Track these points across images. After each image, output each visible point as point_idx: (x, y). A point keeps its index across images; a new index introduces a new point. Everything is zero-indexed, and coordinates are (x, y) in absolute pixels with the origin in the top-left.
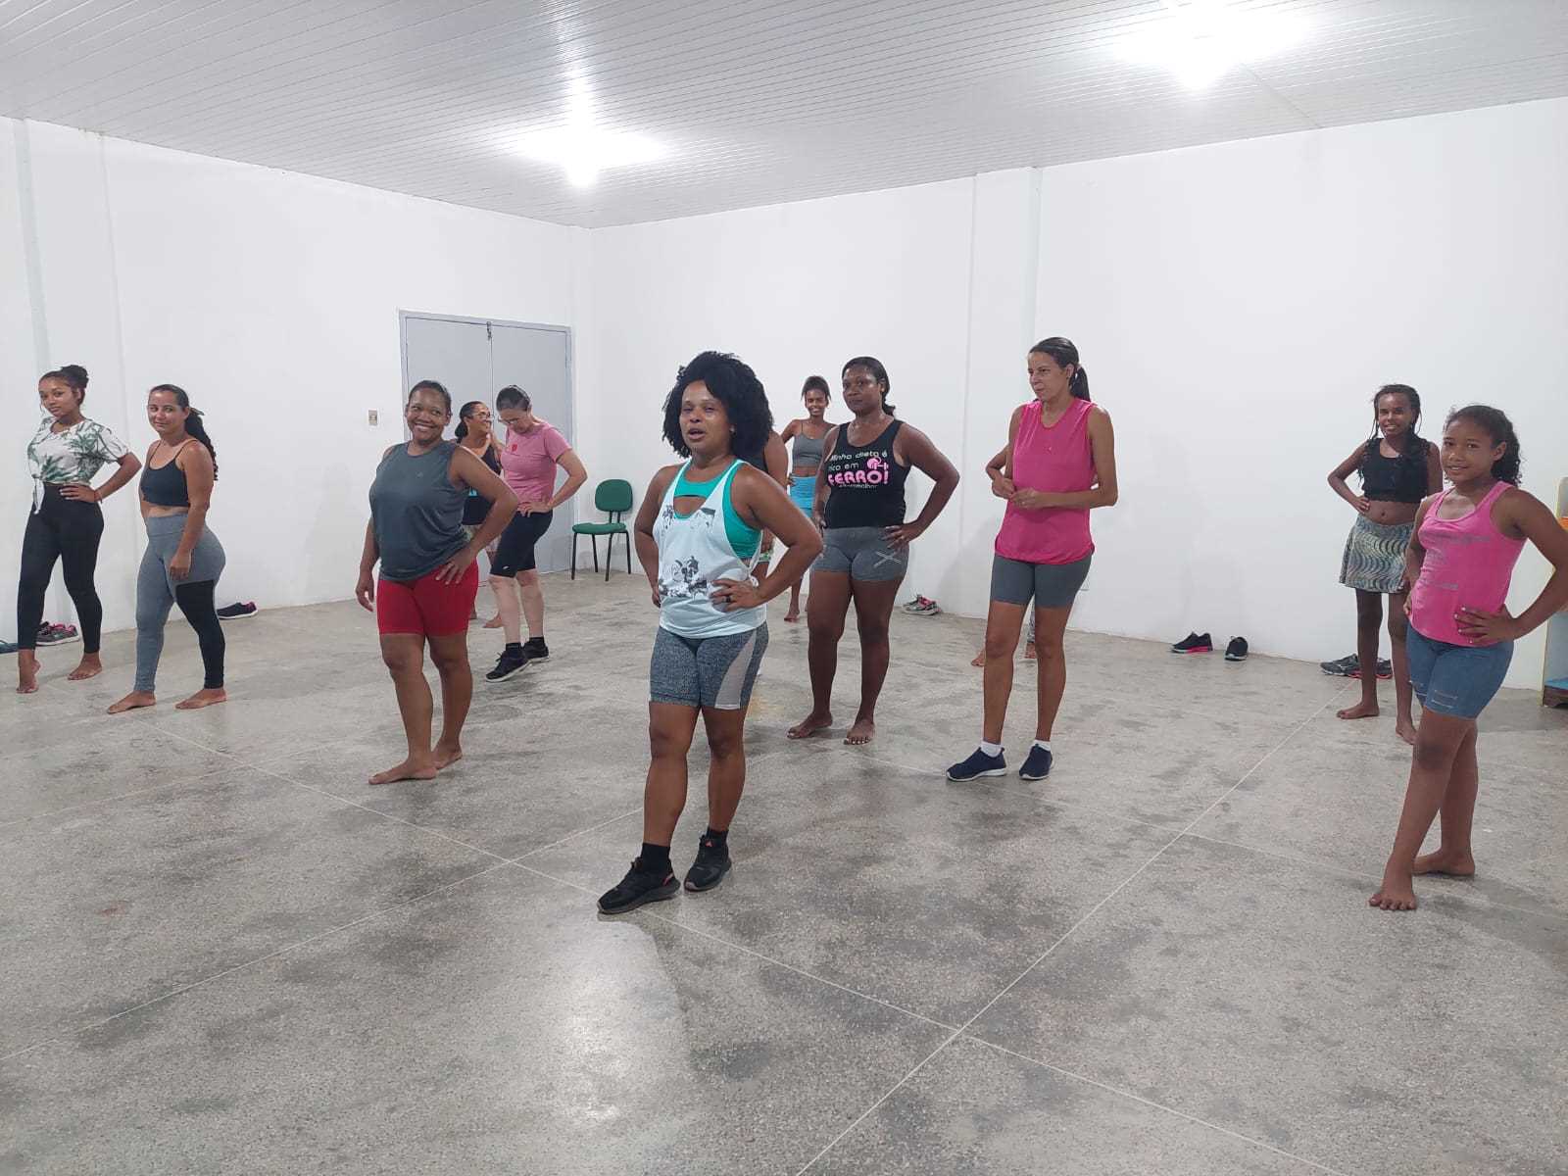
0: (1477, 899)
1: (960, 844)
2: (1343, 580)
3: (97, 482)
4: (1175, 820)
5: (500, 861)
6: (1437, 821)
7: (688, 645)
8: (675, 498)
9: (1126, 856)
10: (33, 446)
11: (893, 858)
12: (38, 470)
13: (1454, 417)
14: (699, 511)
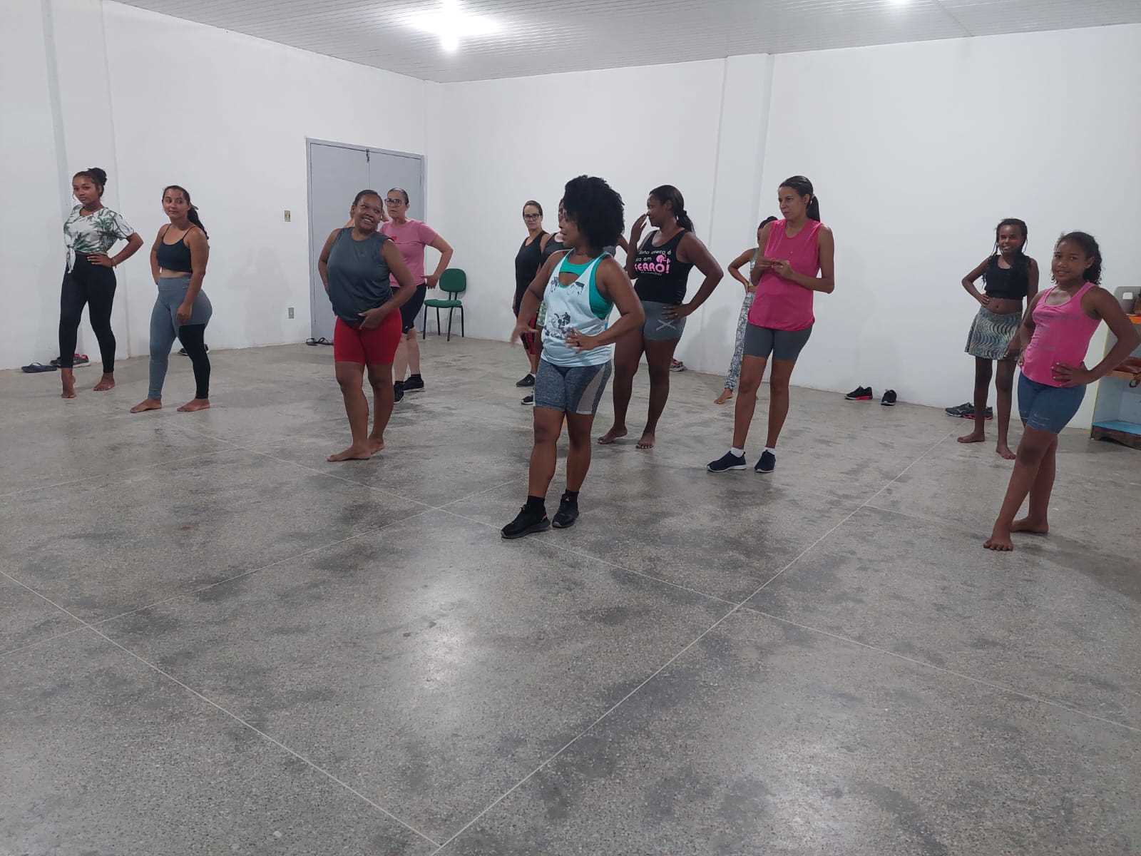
0: (1048, 545)
1: (722, 508)
2: (967, 350)
3: (113, 252)
4: (857, 498)
5: (429, 508)
6: (1028, 497)
7: (559, 371)
8: (560, 273)
9: (829, 517)
10: (68, 225)
11: (681, 514)
12: (71, 241)
13: (1063, 239)
14: (574, 284)
